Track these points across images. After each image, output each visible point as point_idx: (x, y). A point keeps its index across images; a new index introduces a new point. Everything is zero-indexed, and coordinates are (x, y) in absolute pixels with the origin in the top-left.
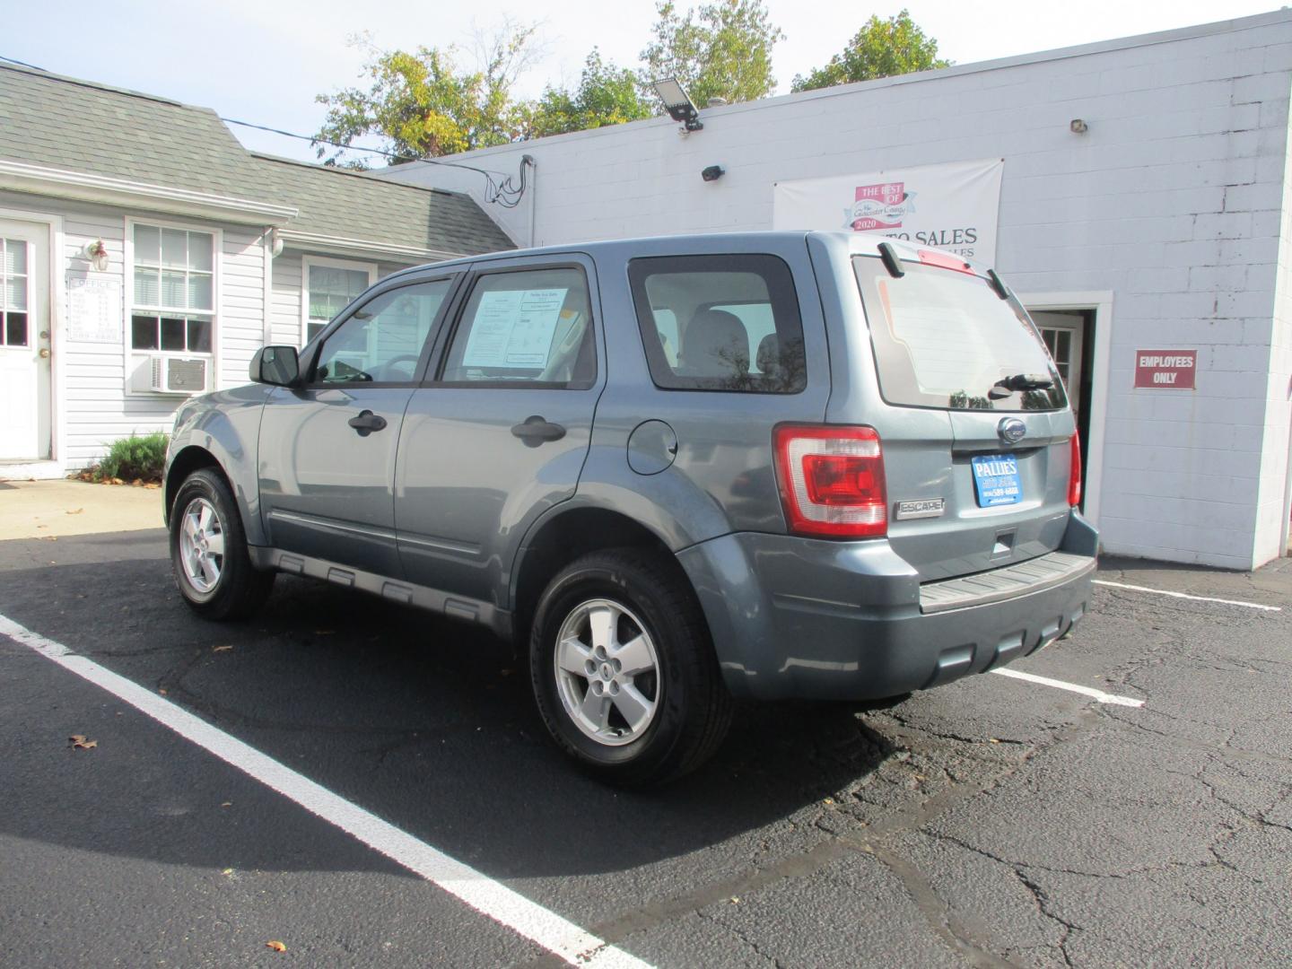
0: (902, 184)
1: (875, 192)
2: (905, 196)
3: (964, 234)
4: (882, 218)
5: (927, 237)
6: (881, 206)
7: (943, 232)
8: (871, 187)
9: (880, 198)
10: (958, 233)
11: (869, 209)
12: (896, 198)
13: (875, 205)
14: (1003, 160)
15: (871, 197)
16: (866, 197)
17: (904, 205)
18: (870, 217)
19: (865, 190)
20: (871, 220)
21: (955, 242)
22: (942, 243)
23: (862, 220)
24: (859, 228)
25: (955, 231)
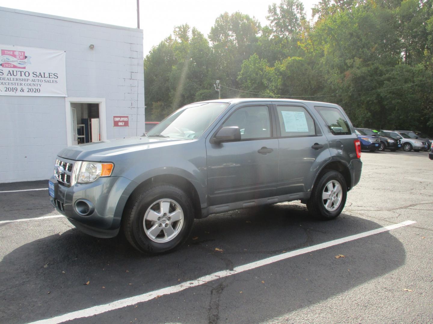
0: (24, 52)
1: (11, 53)
2: (26, 57)
3: (53, 75)
4: (16, 64)
5: (38, 74)
6: (15, 59)
7: (44, 73)
8: (9, 51)
9: (14, 56)
10: (51, 74)
11: (9, 59)
12: (22, 57)
13: (12, 59)
14: (65, 52)
15: (9, 55)
16: (7, 54)
17: (26, 60)
18: (11, 63)
19: (6, 51)
20: (11, 64)
21: (49, 77)
22: (44, 77)
23: (6, 63)
24: (4, 66)
25: (49, 74)
